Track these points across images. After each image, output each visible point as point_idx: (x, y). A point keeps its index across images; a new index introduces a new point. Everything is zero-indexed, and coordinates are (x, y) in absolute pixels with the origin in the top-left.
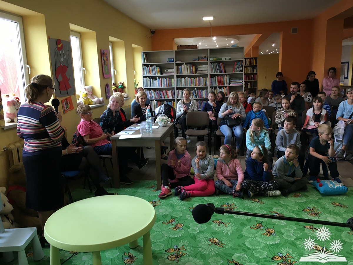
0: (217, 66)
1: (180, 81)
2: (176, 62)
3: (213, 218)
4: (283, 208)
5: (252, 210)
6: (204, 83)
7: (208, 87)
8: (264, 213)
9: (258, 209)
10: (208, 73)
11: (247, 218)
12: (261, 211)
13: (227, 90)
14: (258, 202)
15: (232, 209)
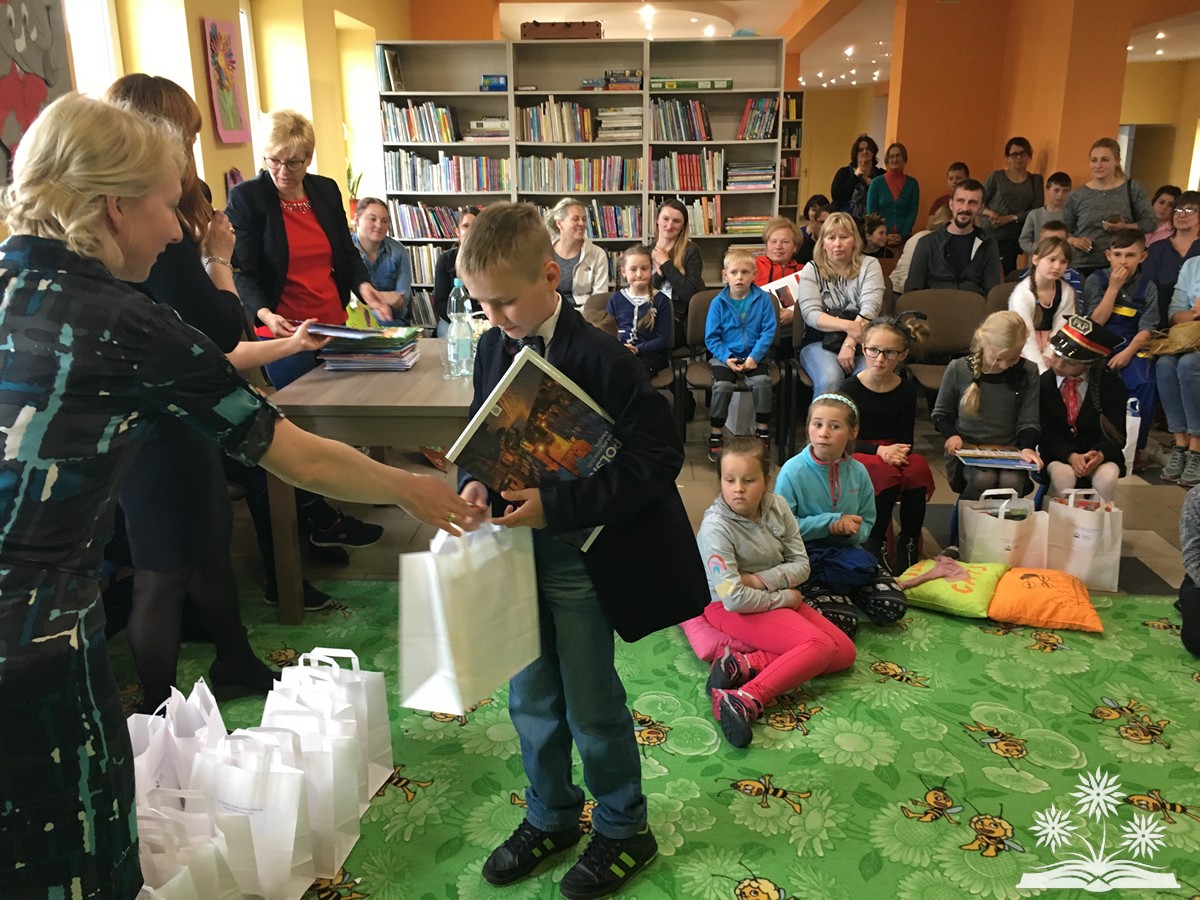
0: (676, 112)
2: (516, 89)
3: (733, 768)
4: (1013, 708)
5: (889, 719)
6: (628, 181)
7: (641, 195)
8: (941, 731)
9: (910, 716)
10: (641, 140)
11: (876, 763)
12: (926, 723)
13: (714, 211)
14: (900, 680)
15: (805, 720)
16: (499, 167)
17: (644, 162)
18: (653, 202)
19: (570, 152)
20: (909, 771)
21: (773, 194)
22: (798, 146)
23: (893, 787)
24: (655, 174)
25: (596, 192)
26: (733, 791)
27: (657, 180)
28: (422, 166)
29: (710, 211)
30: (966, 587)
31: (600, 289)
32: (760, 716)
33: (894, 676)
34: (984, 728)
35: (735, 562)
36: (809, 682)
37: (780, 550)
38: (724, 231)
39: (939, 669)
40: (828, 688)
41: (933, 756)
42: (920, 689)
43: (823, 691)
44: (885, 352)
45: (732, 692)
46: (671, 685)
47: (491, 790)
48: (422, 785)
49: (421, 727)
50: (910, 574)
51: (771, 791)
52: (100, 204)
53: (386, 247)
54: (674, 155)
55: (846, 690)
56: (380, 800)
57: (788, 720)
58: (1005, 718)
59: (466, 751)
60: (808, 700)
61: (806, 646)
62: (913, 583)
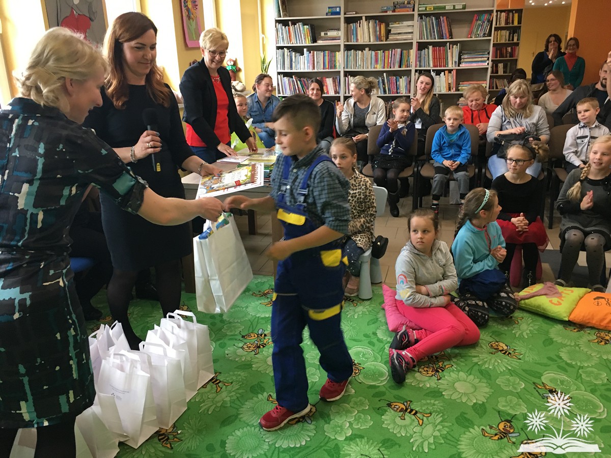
0: (433, 23)
1: (351, 58)
2: (345, 14)
3: (391, 395)
4: (569, 377)
5: (490, 376)
6: (404, 62)
7: (411, 70)
8: (520, 387)
9: (504, 375)
10: (412, 39)
11: (475, 401)
12: (512, 381)
13: (452, 78)
14: (504, 353)
15: (440, 371)
16: (335, 56)
17: (413, 52)
18: (417, 74)
19: (373, 48)
20: (493, 408)
21: (487, 68)
22: (518, 40)
23: (481, 417)
24: (419, 58)
25: (386, 69)
26: (388, 408)
27: (420, 62)
28: (295, 57)
29: (450, 79)
30: (558, 301)
31: (379, 123)
32: (414, 366)
33: (501, 351)
34: (547, 387)
35: (414, 280)
36: (450, 349)
37: (441, 273)
38: (457, 90)
39: (530, 349)
40: (460, 354)
41: (511, 401)
42: (515, 360)
43: (456, 356)
44: (517, 161)
45: (399, 352)
46: (371, 343)
47: (259, 391)
48: (226, 384)
49: (235, 353)
50: (526, 292)
51: (409, 410)
52: (62, 81)
53: (271, 100)
54: (431, 47)
55: (470, 356)
56: (203, 390)
57: (431, 370)
58: (562, 382)
59: (253, 369)
60: (446, 360)
61: (447, 330)
62: (526, 297)
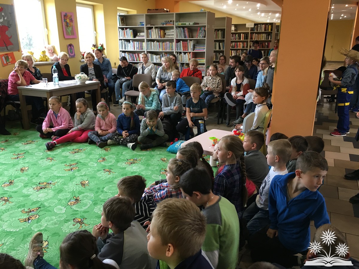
0: (182, 31)
1: (149, 45)
2: (146, 25)
6: (171, 48)
7: (174, 52)
10: (173, 38)
13: (190, 56)
19: (158, 41)
21: (205, 52)
24: (177, 46)
25: (164, 51)
28: (127, 44)
54: (181, 42)
